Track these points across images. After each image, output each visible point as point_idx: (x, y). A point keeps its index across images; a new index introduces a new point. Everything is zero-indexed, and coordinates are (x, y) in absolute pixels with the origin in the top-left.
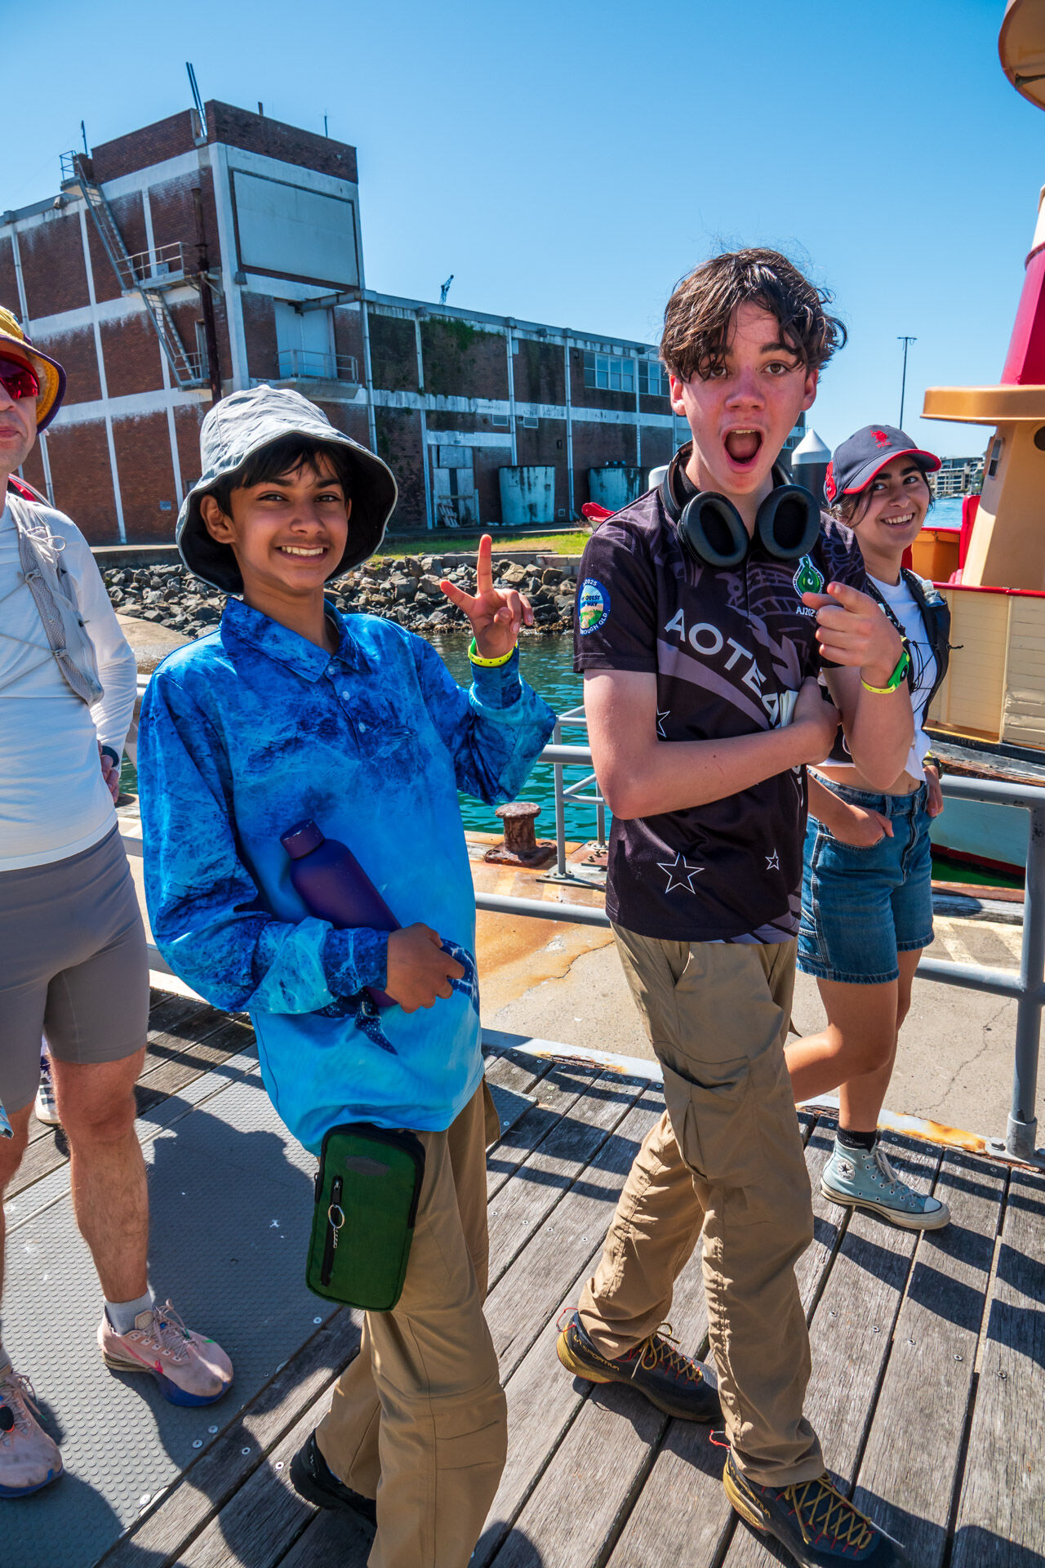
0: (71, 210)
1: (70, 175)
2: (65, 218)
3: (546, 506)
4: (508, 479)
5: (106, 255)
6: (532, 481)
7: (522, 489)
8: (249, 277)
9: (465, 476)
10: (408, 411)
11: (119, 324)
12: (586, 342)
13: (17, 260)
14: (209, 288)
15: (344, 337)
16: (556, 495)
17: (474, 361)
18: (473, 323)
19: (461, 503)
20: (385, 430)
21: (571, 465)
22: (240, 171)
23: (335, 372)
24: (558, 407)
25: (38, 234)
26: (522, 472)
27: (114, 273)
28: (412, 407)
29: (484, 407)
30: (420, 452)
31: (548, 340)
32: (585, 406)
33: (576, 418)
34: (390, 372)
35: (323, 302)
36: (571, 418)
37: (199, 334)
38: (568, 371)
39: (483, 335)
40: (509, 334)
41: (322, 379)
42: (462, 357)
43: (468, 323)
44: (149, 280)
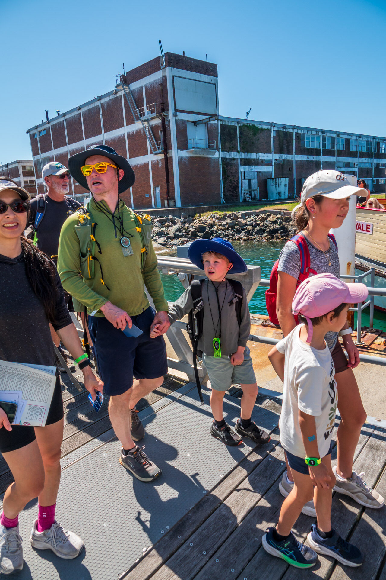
0: (118, 95)
1: (119, 82)
2: (117, 97)
3: (285, 193)
4: (270, 183)
5: (130, 109)
6: (280, 183)
7: (276, 187)
8: (178, 113)
9: (254, 182)
10: (234, 159)
11: (133, 133)
12: (302, 130)
13: (101, 113)
14: (164, 118)
15: (211, 133)
16: (289, 188)
17: (258, 139)
18: (258, 125)
19: (252, 192)
20: (225, 166)
21: (295, 177)
22: (176, 76)
23: (208, 146)
24: (290, 155)
25: (108, 103)
26: (276, 180)
27: (132, 115)
28: (235, 157)
29: (262, 156)
30: (238, 174)
31: (287, 130)
32: (301, 154)
33: (297, 159)
34: (228, 145)
35: (204, 121)
36: (295, 159)
37: (161, 135)
38: (294, 141)
39: (262, 130)
40: (272, 129)
41: (203, 149)
42: (254, 138)
43: (257, 126)
44: (144, 117)
